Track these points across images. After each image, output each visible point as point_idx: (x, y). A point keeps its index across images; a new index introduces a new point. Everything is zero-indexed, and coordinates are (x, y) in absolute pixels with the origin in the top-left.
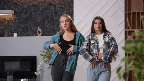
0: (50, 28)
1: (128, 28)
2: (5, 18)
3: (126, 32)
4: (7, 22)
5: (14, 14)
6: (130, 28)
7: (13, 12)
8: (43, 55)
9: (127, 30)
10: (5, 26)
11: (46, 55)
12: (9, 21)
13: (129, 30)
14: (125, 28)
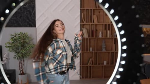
1: (83, 22)
3: (81, 25)
6: (84, 22)
9: (82, 23)
11: (11, 47)
13: (83, 23)
14: (81, 22)
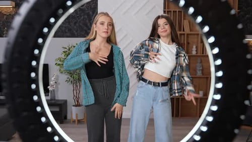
0: (66, 27)
2: (3, 12)
4: (5, 16)
5: (14, 6)
7: (14, 3)
8: (59, 65)
10: (3, 22)
11: (62, 65)
12: (7, 15)
